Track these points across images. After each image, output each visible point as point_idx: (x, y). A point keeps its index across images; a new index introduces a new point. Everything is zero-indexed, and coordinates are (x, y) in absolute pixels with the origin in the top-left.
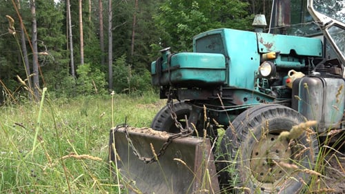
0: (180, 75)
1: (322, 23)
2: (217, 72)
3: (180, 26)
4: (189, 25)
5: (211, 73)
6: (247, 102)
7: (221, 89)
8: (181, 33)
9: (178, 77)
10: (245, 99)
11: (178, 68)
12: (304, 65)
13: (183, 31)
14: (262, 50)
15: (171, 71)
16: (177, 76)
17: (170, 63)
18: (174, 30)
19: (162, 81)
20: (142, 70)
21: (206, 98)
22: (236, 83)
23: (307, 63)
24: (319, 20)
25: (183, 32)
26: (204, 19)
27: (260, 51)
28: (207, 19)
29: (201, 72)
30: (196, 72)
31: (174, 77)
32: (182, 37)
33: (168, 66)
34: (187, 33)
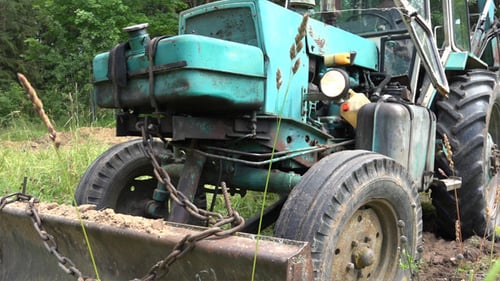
0: (185, 84)
1: (406, 12)
2: (252, 84)
3: (81, 13)
4: (96, 14)
5: (243, 84)
6: (292, 144)
7: (255, 120)
8: (81, 25)
9: (179, 89)
10: (289, 139)
11: (180, 68)
12: (357, 83)
13: (86, 21)
14: (313, 48)
15: (156, 75)
16: (176, 85)
17: (154, 58)
18: (70, 19)
19: (126, 98)
20: (6, 83)
21: (223, 137)
22: (276, 108)
23: (362, 80)
24: (402, 5)
25: (85, 23)
26: (121, 7)
27: (310, 51)
28: (126, 7)
29: (224, 80)
30: (217, 79)
31: (163, 87)
32: (84, 31)
33: (148, 63)
34: (92, 27)
